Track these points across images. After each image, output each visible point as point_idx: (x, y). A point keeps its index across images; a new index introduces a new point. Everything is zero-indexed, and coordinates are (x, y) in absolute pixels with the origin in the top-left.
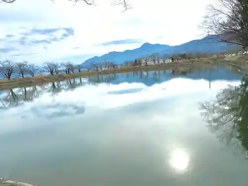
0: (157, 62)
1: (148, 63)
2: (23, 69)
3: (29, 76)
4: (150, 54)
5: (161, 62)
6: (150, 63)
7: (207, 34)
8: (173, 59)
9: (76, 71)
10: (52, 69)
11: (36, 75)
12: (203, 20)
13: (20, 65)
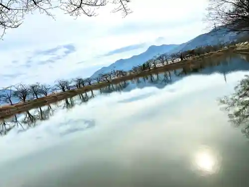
0: (165, 63)
1: (157, 65)
2: (35, 90)
3: (43, 96)
4: (158, 56)
5: (170, 62)
6: (159, 65)
7: (214, 26)
8: (181, 58)
9: (86, 84)
10: (63, 85)
11: (49, 94)
12: (207, 12)
13: (33, 87)
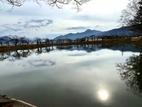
0: (94, 40)
1: (89, 40)
2: (23, 40)
3: (26, 44)
4: (90, 36)
5: (96, 40)
6: (90, 40)
7: (122, 26)
8: (102, 39)
9: (51, 42)
10: (38, 40)
11: (30, 44)
12: (120, 18)
13: (22, 38)
